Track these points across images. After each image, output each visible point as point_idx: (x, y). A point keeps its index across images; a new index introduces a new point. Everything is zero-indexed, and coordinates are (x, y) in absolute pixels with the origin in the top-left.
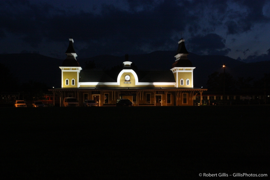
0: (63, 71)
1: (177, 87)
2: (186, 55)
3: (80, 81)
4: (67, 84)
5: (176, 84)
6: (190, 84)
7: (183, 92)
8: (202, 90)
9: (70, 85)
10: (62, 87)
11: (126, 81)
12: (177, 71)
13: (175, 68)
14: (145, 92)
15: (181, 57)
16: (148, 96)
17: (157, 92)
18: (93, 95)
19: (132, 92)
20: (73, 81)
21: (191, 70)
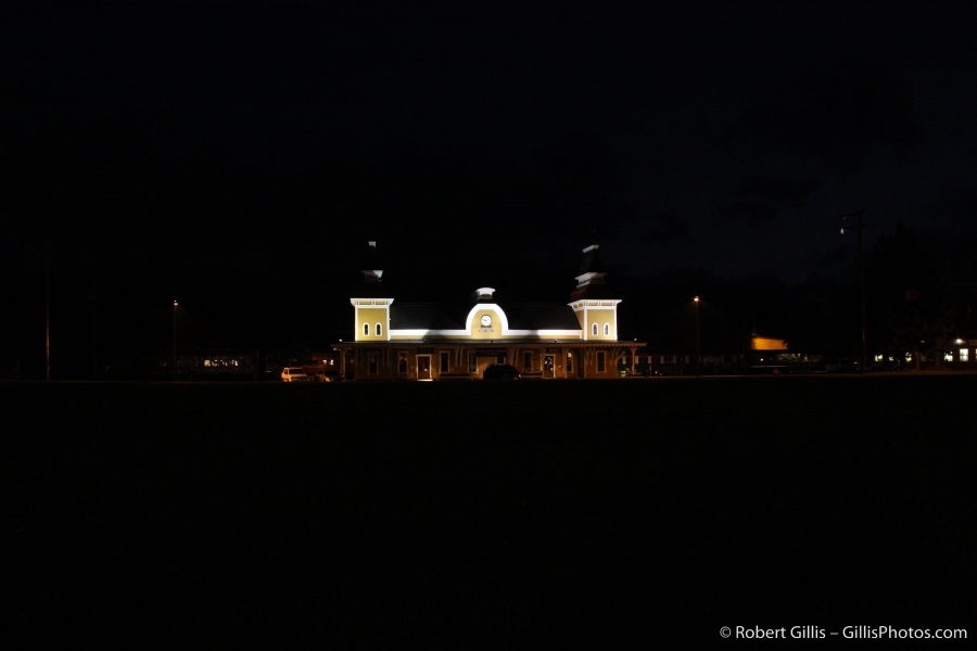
0: (357, 307)
1: (586, 338)
2: (602, 275)
3: (391, 328)
4: (366, 332)
5: (584, 334)
6: (610, 334)
7: (597, 348)
8: (637, 345)
9: (372, 336)
10: (357, 339)
11: (483, 326)
12: (586, 308)
13: (582, 301)
14: (521, 350)
15: (593, 279)
16: (528, 357)
17: (548, 351)
18: (417, 356)
19: (499, 349)
20: (378, 327)
21: (612, 305)
